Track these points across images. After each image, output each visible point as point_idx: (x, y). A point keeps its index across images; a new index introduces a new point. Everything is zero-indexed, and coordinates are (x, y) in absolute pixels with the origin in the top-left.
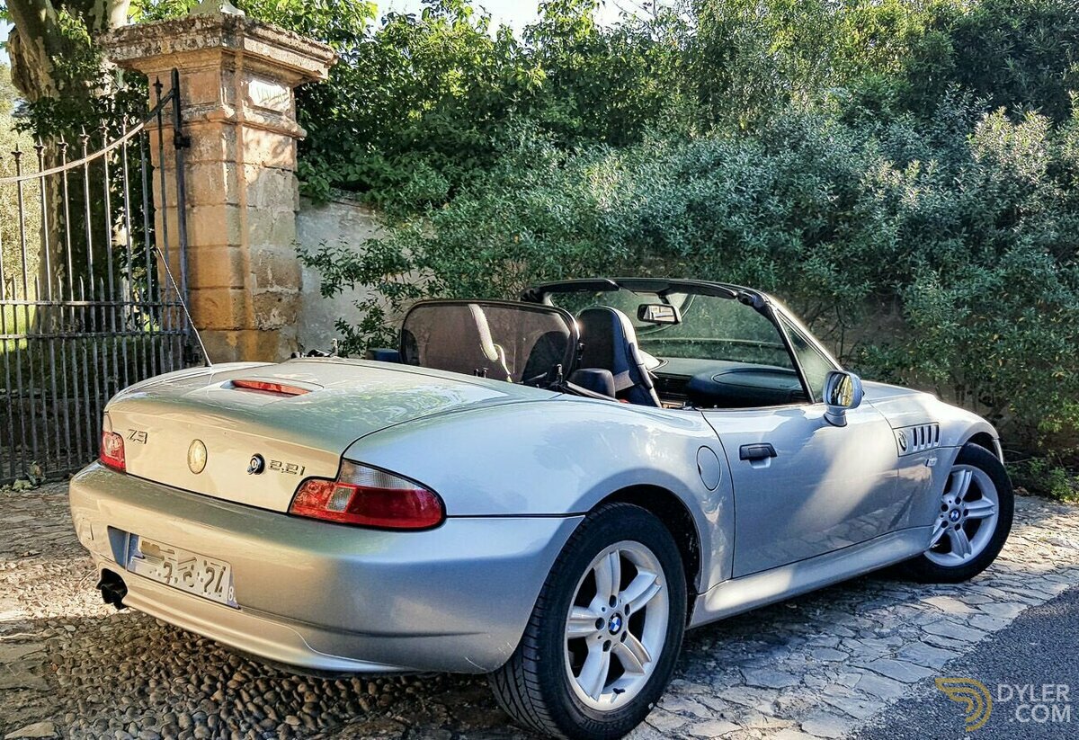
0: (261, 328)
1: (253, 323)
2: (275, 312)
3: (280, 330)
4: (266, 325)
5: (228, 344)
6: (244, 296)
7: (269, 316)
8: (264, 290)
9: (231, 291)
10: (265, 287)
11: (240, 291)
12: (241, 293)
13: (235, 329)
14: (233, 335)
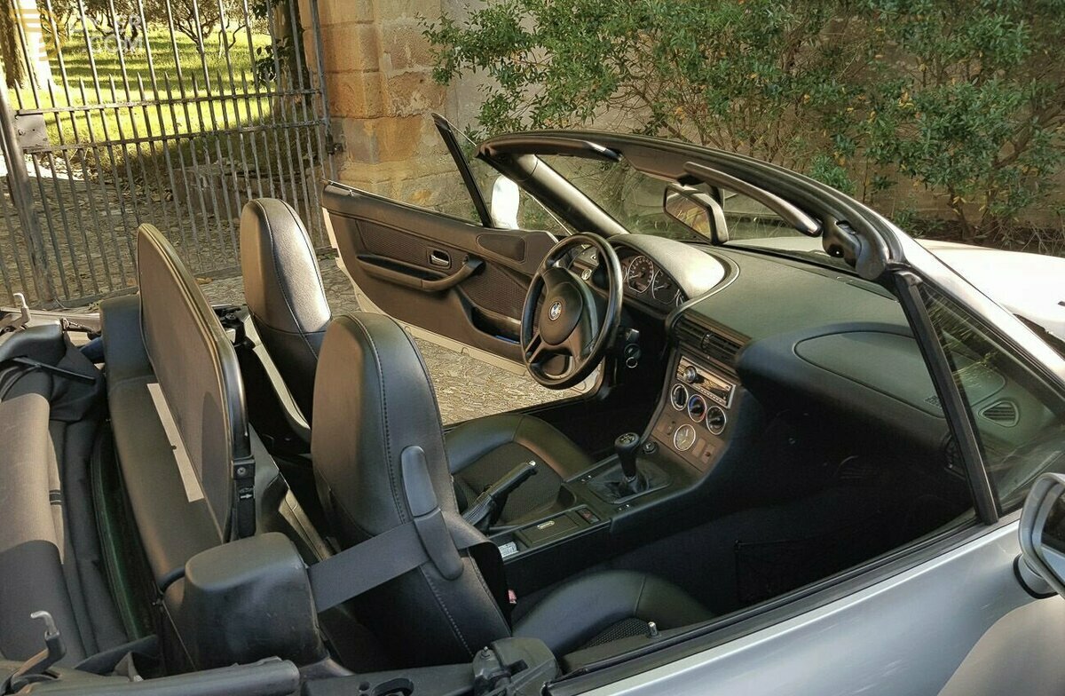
0: (399, 115)
1: (390, 109)
2: (416, 95)
3: (424, 115)
4: (406, 111)
5: (365, 134)
6: (379, 80)
7: (408, 101)
8: (403, 71)
9: (363, 75)
10: (403, 67)
11: (375, 74)
12: (376, 77)
13: (371, 118)
14: (369, 124)
